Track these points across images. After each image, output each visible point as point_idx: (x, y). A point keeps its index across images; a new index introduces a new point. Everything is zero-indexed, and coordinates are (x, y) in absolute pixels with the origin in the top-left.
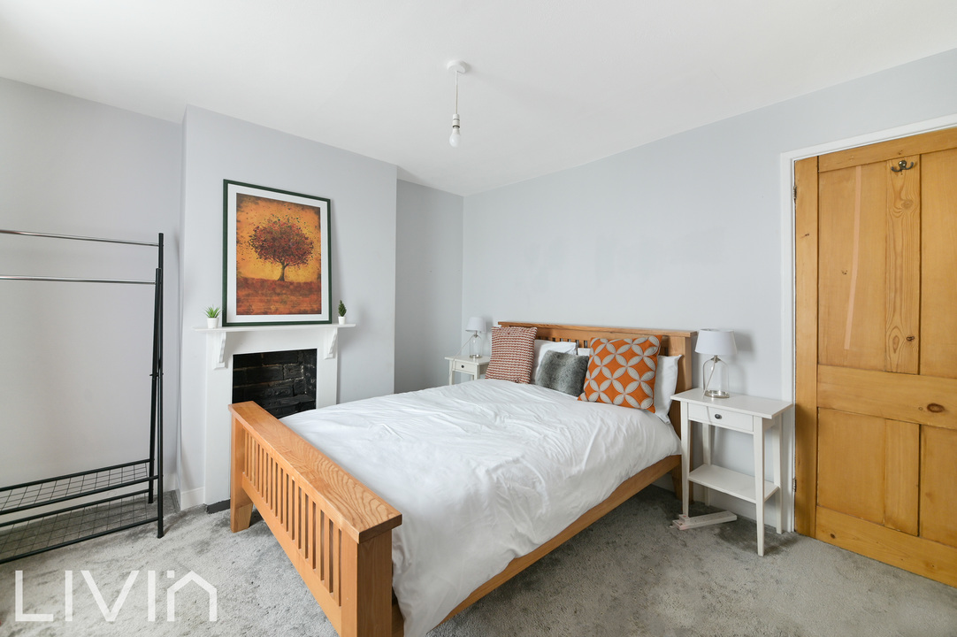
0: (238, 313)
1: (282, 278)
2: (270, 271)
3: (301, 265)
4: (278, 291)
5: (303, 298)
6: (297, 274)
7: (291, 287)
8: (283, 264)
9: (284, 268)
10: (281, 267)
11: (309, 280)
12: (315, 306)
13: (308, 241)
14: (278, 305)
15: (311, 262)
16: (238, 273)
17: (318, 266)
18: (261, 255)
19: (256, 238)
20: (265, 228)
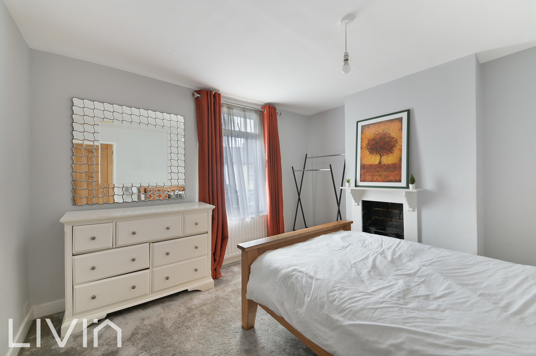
0: (361, 181)
1: (380, 163)
2: (374, 160)
3: (390, 154)
4: (378, 170)
5: (390, 173)
6: (388, 160)
7: (384, 167)
8: (380, 155)
9: (381, 157)
10: (379, 157)
11: (394, 162)
12: (397, 178)
13: (395, 139)
14: (377, 177)
15: (396, 152)
16: (361, 162)
17: (400, 153)
18: (370, 152)
19: (368, 144)
20: (372, 138)
